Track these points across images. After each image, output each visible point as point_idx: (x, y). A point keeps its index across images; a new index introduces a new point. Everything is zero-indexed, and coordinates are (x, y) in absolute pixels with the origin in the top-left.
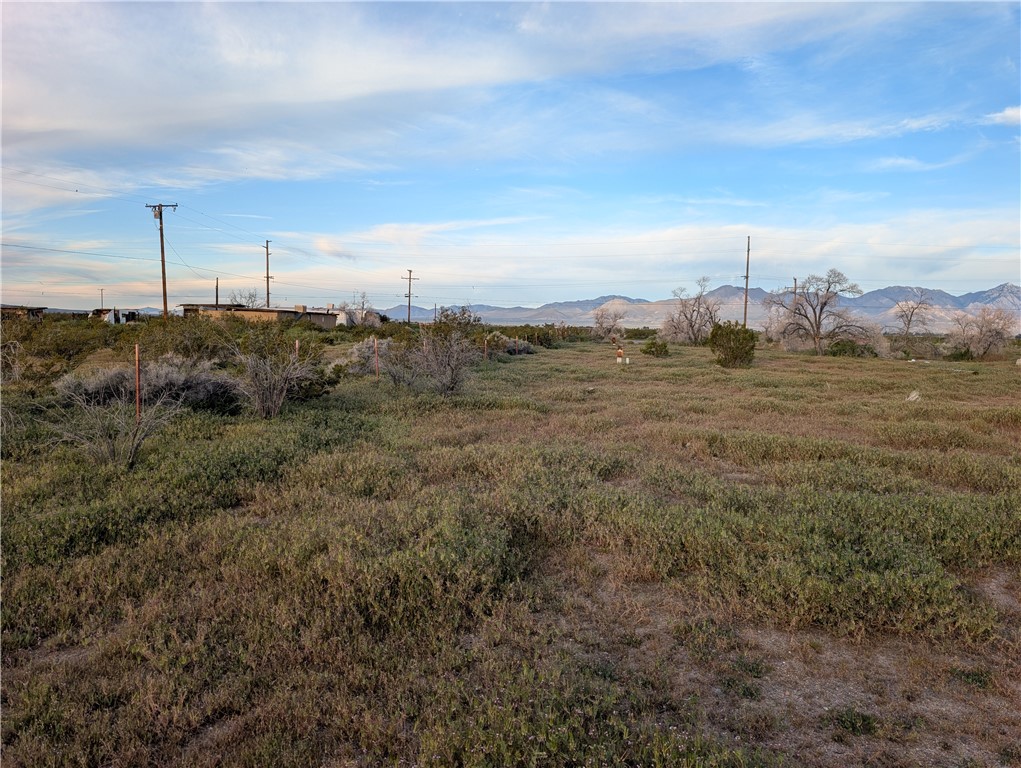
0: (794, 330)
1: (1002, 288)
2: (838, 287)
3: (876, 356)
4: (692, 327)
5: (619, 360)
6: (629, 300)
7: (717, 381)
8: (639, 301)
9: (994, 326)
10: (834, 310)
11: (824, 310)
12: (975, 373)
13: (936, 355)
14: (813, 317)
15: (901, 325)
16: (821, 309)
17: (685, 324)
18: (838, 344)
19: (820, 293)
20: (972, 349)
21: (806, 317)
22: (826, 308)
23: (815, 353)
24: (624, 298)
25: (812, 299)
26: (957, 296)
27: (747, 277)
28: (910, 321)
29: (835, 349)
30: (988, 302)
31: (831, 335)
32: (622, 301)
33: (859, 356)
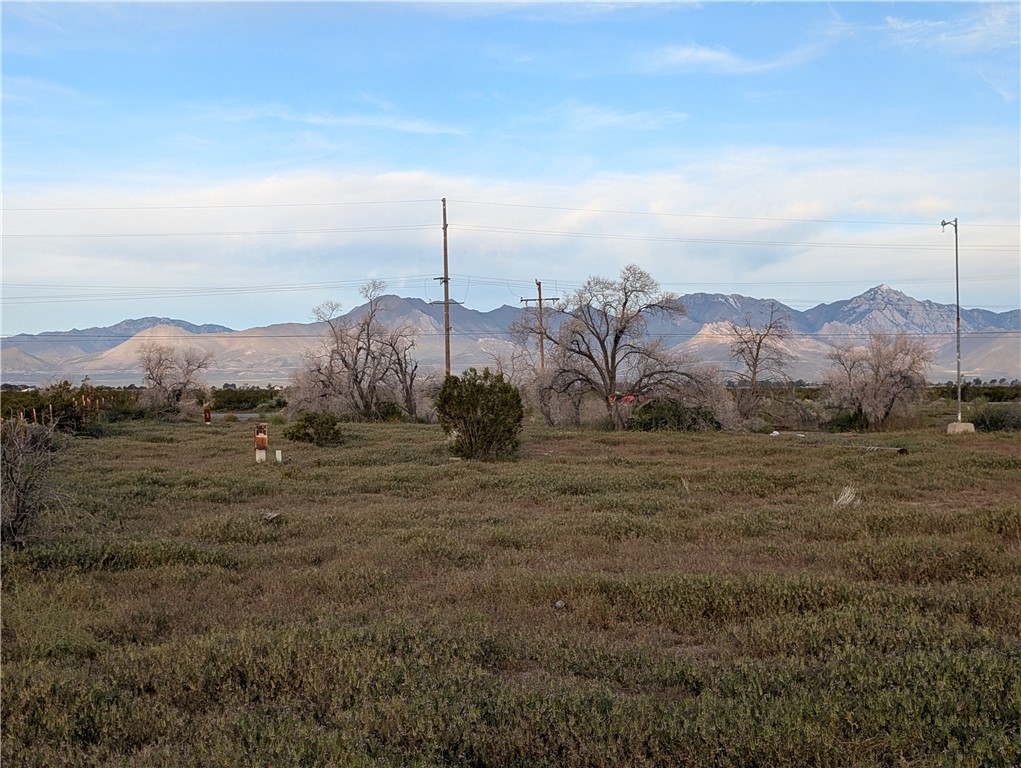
0: (568, 383)
1: (873, 294)
2: (643, 300)
3: (719, 427)
4: (357, 381)
5: (260, 455)
6: (189, 327)
7: (483, 487)
8: (211, 328)
9: (897, 366)
10: (637, 342)
11: (621, 343)
12: (902, 452)
13: (806, 422)
14: (601, 356)
15: (744, 369)
16: (616, 341)
17: (344, 377)
18: (648, 407)
19: (612, 312)
20: (866, 408)
21: (591, 357)
22: (625, 340)
23: (609, 426)
24: (179, 323)
25: (597, 321)
26: (802, 310)
27: (446, 280)
28: (756, 360)
29: (646, 417)
30: (853, 322)
31: (635, 390)
32: (172, 328)
33: (689, 428)
